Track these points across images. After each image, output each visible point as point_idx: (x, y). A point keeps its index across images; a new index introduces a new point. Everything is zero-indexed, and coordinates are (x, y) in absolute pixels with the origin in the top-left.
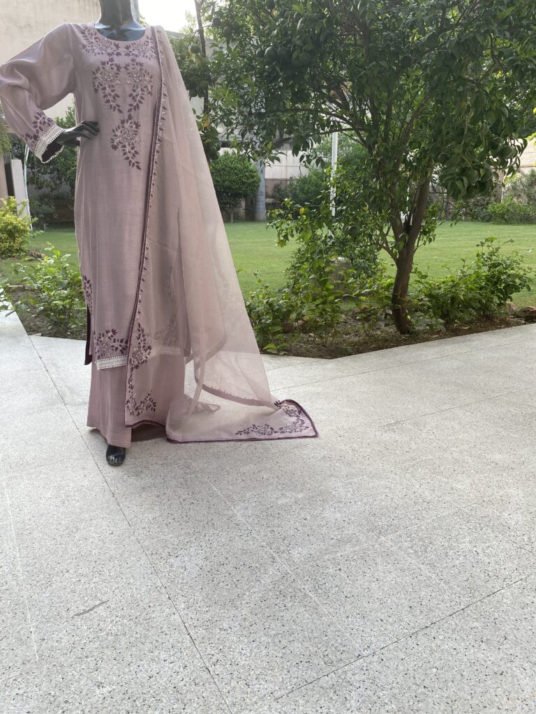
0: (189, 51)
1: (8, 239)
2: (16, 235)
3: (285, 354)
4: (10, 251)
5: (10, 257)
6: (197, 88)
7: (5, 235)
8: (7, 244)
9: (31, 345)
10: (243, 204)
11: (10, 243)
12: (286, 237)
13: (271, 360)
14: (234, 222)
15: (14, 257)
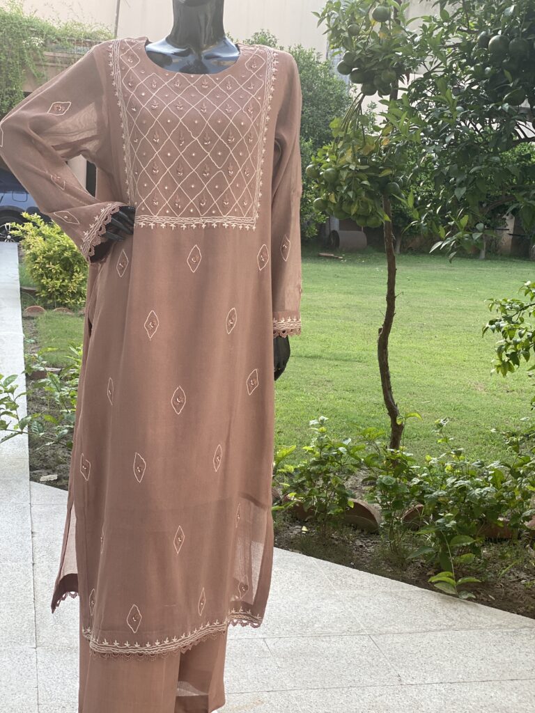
0: (371, 17)
1: (61, 273)
2: (76, 268)
3: (469, 599)
4: (61, 294)
5: (60, 305)
6: (375, 83)
7: (57, 267)
8: (59, 283)
9: (27, 504)
10: (510, 224)
11: (64, 280)
12: (514, 357)
13: (439, 608)
14: (486, 259)
15: (65, 305)
